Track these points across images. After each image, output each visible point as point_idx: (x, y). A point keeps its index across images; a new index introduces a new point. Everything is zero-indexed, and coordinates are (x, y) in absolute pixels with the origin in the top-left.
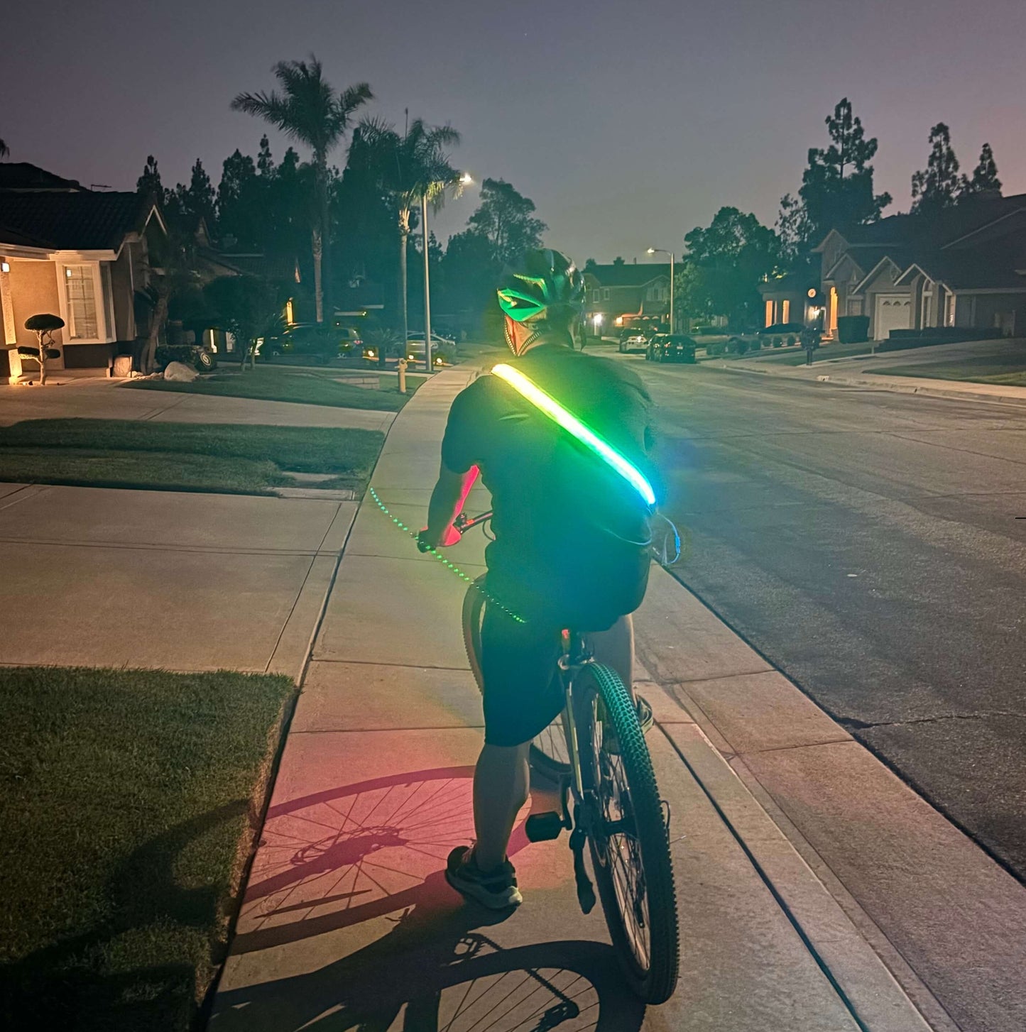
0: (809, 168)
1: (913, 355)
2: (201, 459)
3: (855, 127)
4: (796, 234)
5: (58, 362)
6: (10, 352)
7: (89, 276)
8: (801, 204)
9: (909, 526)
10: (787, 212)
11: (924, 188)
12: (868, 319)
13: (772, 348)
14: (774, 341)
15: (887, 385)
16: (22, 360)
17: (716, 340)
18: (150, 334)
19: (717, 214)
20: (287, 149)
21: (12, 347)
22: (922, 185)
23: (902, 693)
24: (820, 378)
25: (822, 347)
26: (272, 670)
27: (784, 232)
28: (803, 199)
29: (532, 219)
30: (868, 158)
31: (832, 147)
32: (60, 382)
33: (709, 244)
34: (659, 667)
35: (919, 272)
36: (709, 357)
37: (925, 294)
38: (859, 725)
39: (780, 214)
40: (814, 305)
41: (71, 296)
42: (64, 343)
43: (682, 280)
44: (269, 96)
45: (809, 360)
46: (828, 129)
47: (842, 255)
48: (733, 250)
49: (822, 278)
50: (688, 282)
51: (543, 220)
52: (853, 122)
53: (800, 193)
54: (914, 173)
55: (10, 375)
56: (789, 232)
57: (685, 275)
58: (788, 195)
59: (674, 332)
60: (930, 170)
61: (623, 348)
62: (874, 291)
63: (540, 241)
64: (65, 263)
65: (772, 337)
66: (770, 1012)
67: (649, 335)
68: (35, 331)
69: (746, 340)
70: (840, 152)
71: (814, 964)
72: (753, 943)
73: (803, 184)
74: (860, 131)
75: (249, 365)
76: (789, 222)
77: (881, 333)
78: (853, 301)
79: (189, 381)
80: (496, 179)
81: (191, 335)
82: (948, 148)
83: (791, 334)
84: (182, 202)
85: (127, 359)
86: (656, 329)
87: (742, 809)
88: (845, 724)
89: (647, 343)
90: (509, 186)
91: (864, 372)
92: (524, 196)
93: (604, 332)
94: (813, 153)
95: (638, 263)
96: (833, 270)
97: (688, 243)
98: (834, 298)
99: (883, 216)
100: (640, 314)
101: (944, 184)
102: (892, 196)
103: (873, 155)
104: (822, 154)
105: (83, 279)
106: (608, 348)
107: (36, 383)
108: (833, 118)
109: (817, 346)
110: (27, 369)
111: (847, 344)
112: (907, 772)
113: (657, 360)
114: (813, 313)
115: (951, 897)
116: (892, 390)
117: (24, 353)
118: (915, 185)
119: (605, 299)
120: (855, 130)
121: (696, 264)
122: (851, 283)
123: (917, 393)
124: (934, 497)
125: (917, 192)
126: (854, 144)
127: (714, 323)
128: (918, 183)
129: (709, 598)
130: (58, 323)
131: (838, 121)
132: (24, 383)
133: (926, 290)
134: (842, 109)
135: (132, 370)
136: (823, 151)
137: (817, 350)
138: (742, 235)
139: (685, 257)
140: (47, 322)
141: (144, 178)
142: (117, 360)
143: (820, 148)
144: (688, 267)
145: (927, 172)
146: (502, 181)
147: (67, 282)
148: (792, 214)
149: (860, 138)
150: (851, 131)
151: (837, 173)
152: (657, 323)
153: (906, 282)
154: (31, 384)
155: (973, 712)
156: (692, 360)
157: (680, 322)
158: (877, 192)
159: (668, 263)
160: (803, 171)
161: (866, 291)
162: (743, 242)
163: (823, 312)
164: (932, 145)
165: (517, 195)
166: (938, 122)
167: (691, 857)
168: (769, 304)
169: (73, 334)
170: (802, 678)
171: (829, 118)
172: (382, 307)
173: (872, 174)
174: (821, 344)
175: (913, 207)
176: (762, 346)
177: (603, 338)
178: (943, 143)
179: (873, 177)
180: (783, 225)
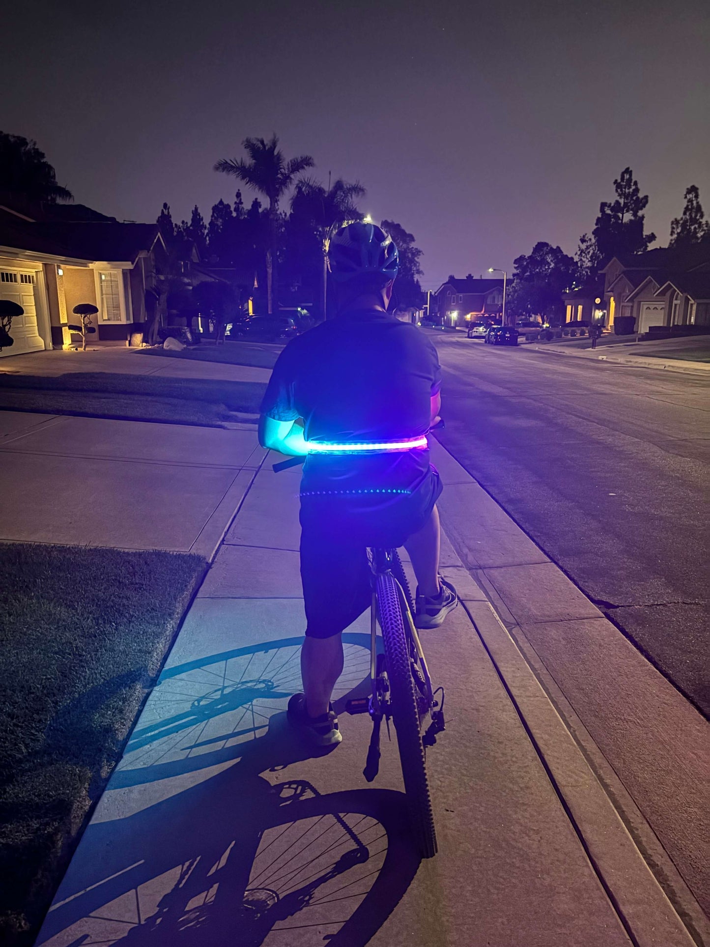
0: (600, 216)
1: (665, 343)
2: (175, 401)
3: (633, 187)
4: (589, 261)
5: (95, 335)
6: (63, 328)
7: (116, 279)
8: (593, 241)
9: (654, 460)
10: (583, 246)
11: (679, 230)
12: (635, 319)
13: (569, 337)
14: (571, 333)
15: (645, 363)
16: (71, 334)
17: (533, 330)
18: (155, 319)
19: (534, 247)
20: (254, 199)
21: (65, 325)
22: (678, 228)
23: (643, 583)
24: (600, 358)
25: (603, 337)
26: (193, 552)
27: (581, 260)
28: (595, 237)
29: (413, 248)
30: (641, 209)
31: (617, 202)
32: (95, 349)
33: (530, 266)
34: (469, 557)
35: (672, 287)
36: (527, 342)
37: (675, 302)
38: (608, 606)
39: (579, 247)
40: (599, 309)
41: (104, 292)
42: (99, 323)
43: (511, 290)
44: (239, 162)
45: (594, 345)
46: (615, 189)
47: (619, 275)
48: (545, 271)
49: (605, 291)
50: (515, 291)
51: (420, 248)
52: (632, 184)
53: (593, 233)
54: (673, 219)
55: (63, 344)
56: (584, 259)
57: (513, 287)
58: (586, 234)
59: (505, 325)
60: (684, 217)
61: (470, 335)
62: (640, 300)
63: (417, 262)
64: (102, 270)
65: (569, 329)
66: (521, 846)
67: (488, 326)
68: (79, 315)
69: (553, 331)
70: (622, 205)
71: (559, 805)
72: (513, 784)
73: (596, 227)
74: (637, 190)
75: (221, 341)
76: (584, 253)
77: (643, 328)
78: (625, 306)
79: (180, 350)
80: (390, 221)
81: (184, 320)
82: (698, 203)
83: (583, 328)
84: (184, 234)
85: (139, 335)
86: (493, 323)
87: (516, 670)
88: (600, 605)
89: (485, 332)
90: (398, 225)
91: (630, 354)
92: (408, 232)
93: (458, 324)
94: (603, 205)
95: (483, 278)
96: (613, 285)
97: (516, 266)
98: (613, 304)
99: (649, 249)
100: (482, 312)
101: (693, 228)
102: (656, 235)
103: (644, 207)
104: (610, 206)
105: (111, 281)
106: (461, 334)
107: (81, 349)
108: (619, 181)
109: (599, 336)
110: (75, 340)
111: (620, 336)
112: (642, 644)
113: (492, 343)
114: (598, 314)
115: (670, 747)
116: (650, 366)
117: (72, 329)
118: (673, 228)
119: (460, 302)
120: (634, 190)
121: (521, 280)
122: (624, 294)
123: (666, 369)
124: (673, 440)
125: (674, 232)
126: (632, 199)
127: (532, 319)
128: (675, 226)
129: (510, 508)
130: (94, 310)
131: (622, 183)
132: (72, 349)
133: (676, 299)
134: (625, 175)
135: (143, 342)
136: (610, 204)
137: (599, 339)
138: (552, 261)
139: (514, 275)
140: (87, 309)
141: (161, 217)
142: (133, 335)
143: (609, 202)
144: (515, 281)
145: (682, 219)
146: (393, 222)
147: (101, 283)
148: (587, 248)
149: (637, 195)
150: (631, 190)
151: (619, 219)
152: (494, 319)
153: (663, 293)
154: (76, 349)
155: (694, 599)
156: (516, 344)
157: (509, 319)
158: (646, 232)
159: (502, 278)
160: (596, 218)
161: (634, 300)
162: (552, 265)
163: (605, 313)
164: (686, 200)
165: (403, 231)
166: (692, 185)
167: (473, 709)
168: (569, 308)
169: (106, 317)
170: (570, 568)
171: (616, 181)
172: (311, 304)
173: (643, 220)
174: (602, 335)
175: (670, 243)
176: (563, 336)
177: (457, 328)
178: (694, 199)
179: (644, 222)
180: (581, 255)
